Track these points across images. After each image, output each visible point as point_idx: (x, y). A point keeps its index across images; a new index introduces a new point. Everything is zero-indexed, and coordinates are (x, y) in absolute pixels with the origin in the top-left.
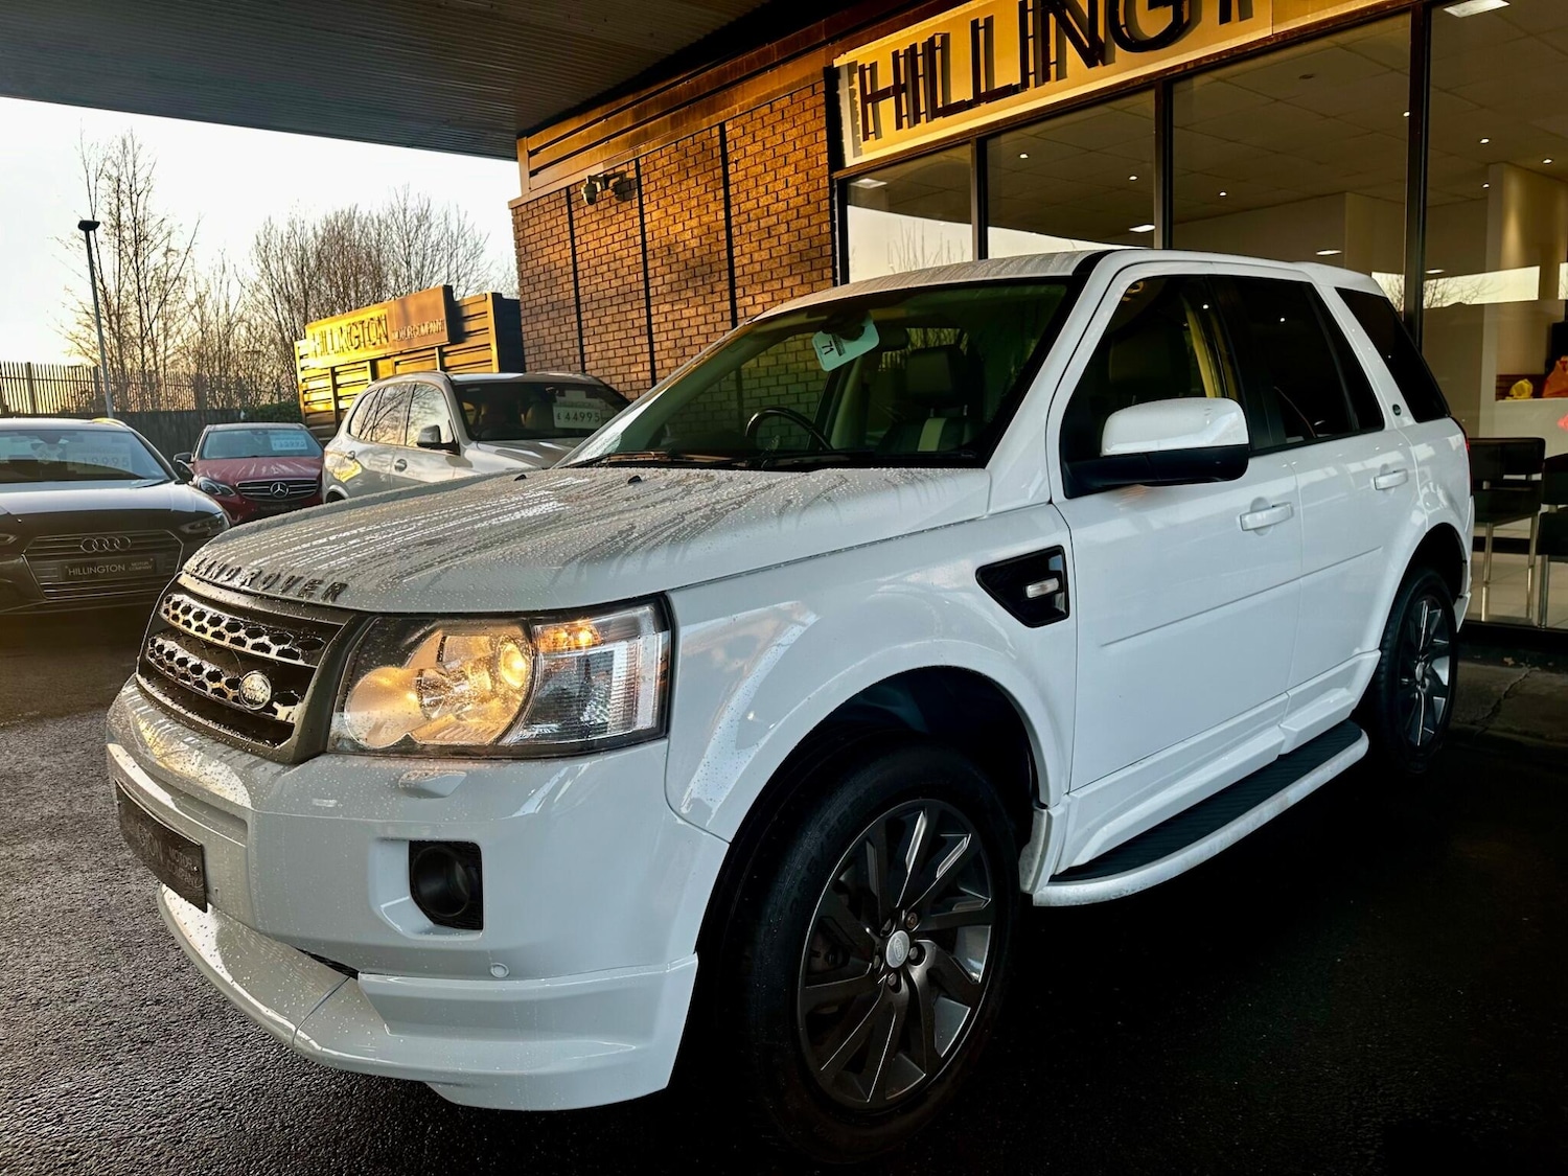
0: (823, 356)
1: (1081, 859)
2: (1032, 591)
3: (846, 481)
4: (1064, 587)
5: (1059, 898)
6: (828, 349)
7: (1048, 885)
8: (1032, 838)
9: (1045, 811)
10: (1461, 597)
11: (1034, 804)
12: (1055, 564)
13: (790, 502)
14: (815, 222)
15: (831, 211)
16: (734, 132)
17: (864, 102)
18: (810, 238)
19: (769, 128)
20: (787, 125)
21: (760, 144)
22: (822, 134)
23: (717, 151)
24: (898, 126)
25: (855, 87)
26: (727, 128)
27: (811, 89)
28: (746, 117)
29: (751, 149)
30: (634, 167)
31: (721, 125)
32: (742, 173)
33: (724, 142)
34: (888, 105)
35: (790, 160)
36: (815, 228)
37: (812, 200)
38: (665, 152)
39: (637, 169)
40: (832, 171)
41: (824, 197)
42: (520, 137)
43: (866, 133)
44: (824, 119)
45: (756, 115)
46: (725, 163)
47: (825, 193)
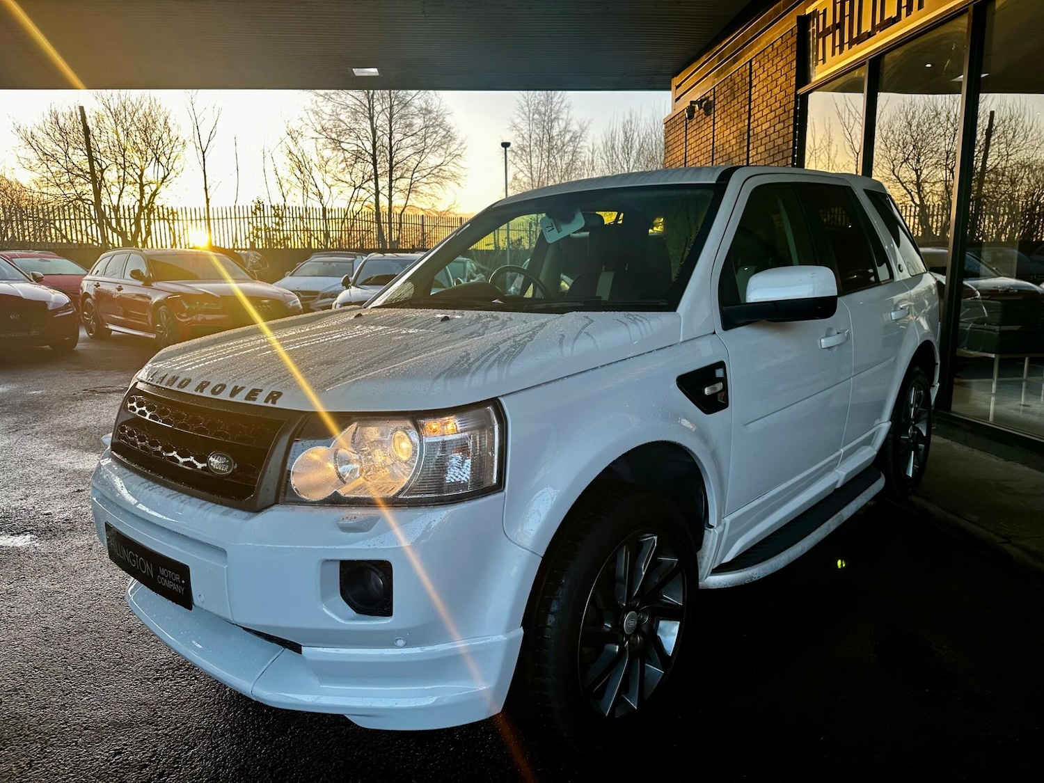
0: (547, 233)
1: (727, 559)
2: (707, 391)
3: (592, 321)
4: (725, 389)
5: (714, 584)
6: (551, 228)
7: (711, 575)
8: (703, 546)
9: (712, 530)
10: (934, 386)
11: (705, 525)
12: (719, 373)
13: (563, 336)
14: (786, 125)
15: (795, 117)
16: (755, 66)
17: (818, 37)
18: (783, 136)
19: (771, 61)
20: (779, 59)
21: (766, 73)
22: (794, 64)
23: (748, 79)
24: (833, 54)
25: (815, 27)
26: (753, 63)
27: (790, 32)
28: (761, 55)
29: (762, 77)
30: (712, 93)
31: (751, 61)
32: (757, 93)
33: (751, 73)
34: (829, 38)
35: (779, 83)
36: (786, 129)
37: (786, 110)
38: (726, 82)
39: (714, 94)
40: (797, 89)
41: (791, 107)
42: (673, 77)
43: (817, 60)
44: (795, 53)
45: (766, 54)
46: (751, 88)
47: (792, 105)
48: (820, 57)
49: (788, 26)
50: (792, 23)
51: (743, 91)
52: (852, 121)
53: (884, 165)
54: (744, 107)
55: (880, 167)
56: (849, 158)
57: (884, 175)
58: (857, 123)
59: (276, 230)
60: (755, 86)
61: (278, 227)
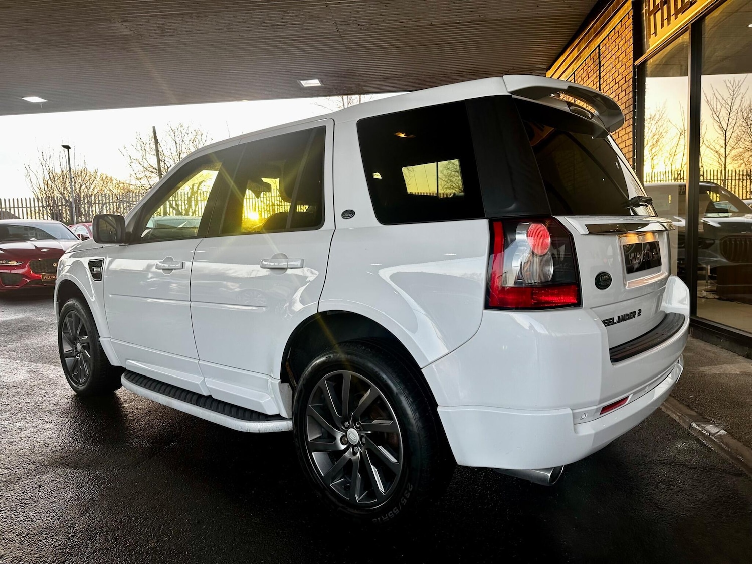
14: (627, 93)
15: (634, 85)
16: (603, 49)
17: (650, 15)
18: (625, 102)
19: (614, 43)
20: (620, 39)
21: (611, 53)
22: (631, 41)
23: (597, 61)
24: (662, 25)
25: (647, 8)
26: (601, 47)
27: (627, 15)
28: (607, 39)
29: (608, 57)
30: (573, 77)
31: (599, 46)
32: (605, 71)
33: (599, 55)
34: (659, 14)
35: (620, 59)
36: (627, 96)
37: (627, 80)
38: (582, 66)
39: (574, 78)
40: (634, 60)
41: (631, 77)
42: (547, 71)
43: (650, 34)
44: (632, 31)
45: (610, 37)
46: (600, 67)
47: (631, 75)
48: (653, 31)
49: (625, 10)
50: (628, 7)
51: (595, 71)
52: (719, 107)
53: (746, 139)
54: (596, 83)
55: (743, 140)
56: (719, 135)
57: (746, 146)
58: (723, 108)
59: (279, 205)
60: (603, 66)
61: (281, 204)
